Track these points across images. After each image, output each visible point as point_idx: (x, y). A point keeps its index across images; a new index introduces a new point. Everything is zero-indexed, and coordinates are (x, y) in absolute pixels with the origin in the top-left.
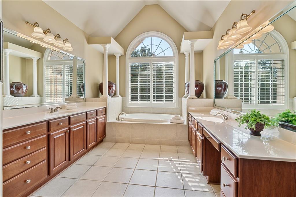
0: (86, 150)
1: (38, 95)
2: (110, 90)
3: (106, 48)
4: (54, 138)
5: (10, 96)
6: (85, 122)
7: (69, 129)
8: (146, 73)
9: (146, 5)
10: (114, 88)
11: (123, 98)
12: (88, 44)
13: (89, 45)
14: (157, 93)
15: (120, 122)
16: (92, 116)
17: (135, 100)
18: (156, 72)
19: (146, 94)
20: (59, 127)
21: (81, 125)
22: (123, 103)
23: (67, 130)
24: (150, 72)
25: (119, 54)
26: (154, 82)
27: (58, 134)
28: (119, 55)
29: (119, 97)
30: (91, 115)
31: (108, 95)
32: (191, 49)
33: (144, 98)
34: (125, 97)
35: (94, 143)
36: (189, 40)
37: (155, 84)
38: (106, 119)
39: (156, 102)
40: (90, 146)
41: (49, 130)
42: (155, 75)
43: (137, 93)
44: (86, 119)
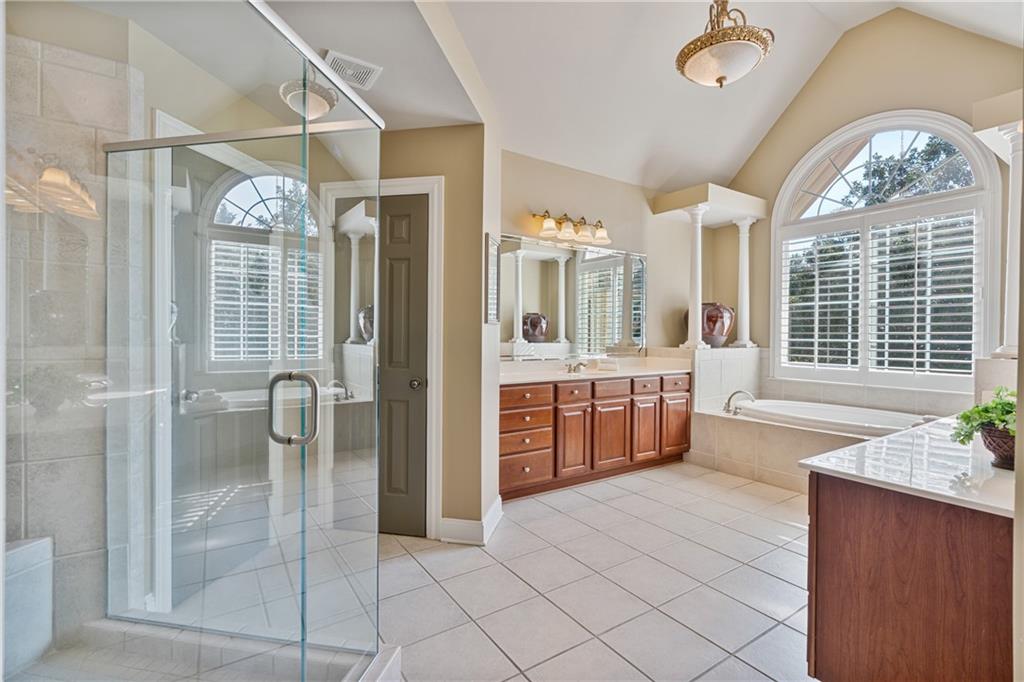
0: (628, 462)
1: (565, 340)
2: (714, 325)
3: (697, 214)
4: (565, 417)
5: (523, 340)
6: (629, 400)
7: (593, 406)
8: (847, 266)
9: (846, 33)
10: (727, 322)
11: (761, 351)
12: (654, 213)
13: (657, 215)
14: (891, 337)
15: (730, 416)
16: (646, 390)
17: (803, 360)
18: (887, 258)
19: (845, 340)
20: (572, 398)
21: (619, 404)
22: (763, 366)
23: (588, 406)
24: (858, 261)
25: (749, 218)
26: (881, 296)
27: (571, 411)
28: (749, 222)
29: (745, 346)
30: (645, 386)
31: (703, 339)
32: (1013, 158)
33: (838, 353)
34: (769, 347)
35: (652, 454)
36: (997, 128)
37: (883, 304)
38: (690, 402)
39: (886, 370)
40: (640, 456)
41: (556, 400)
42: (883, 270)
43: (812, 336)
44: (632, 393)
